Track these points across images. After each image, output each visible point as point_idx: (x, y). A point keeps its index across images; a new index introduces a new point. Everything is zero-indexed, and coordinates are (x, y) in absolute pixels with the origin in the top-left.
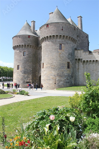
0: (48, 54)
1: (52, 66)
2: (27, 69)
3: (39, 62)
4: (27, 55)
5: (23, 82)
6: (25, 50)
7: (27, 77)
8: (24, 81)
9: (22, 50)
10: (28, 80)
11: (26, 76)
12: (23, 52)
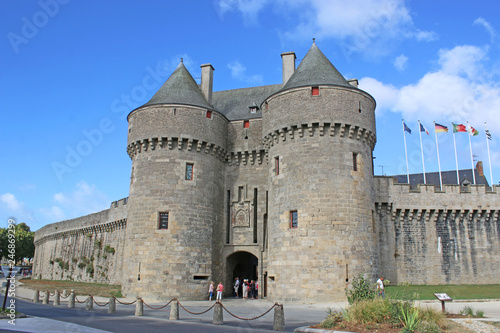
0: (317, 181)
1: (334, 223)
2: (197, 229)
3: (229, 207)
4: (198, 177)
5: (183, 278)
6: (191, 159)
7: (198, 259)
8: (188, 273)
9: (181, 158)
10: (200, 270)
11: (196, 254)
12: (184, 165)
